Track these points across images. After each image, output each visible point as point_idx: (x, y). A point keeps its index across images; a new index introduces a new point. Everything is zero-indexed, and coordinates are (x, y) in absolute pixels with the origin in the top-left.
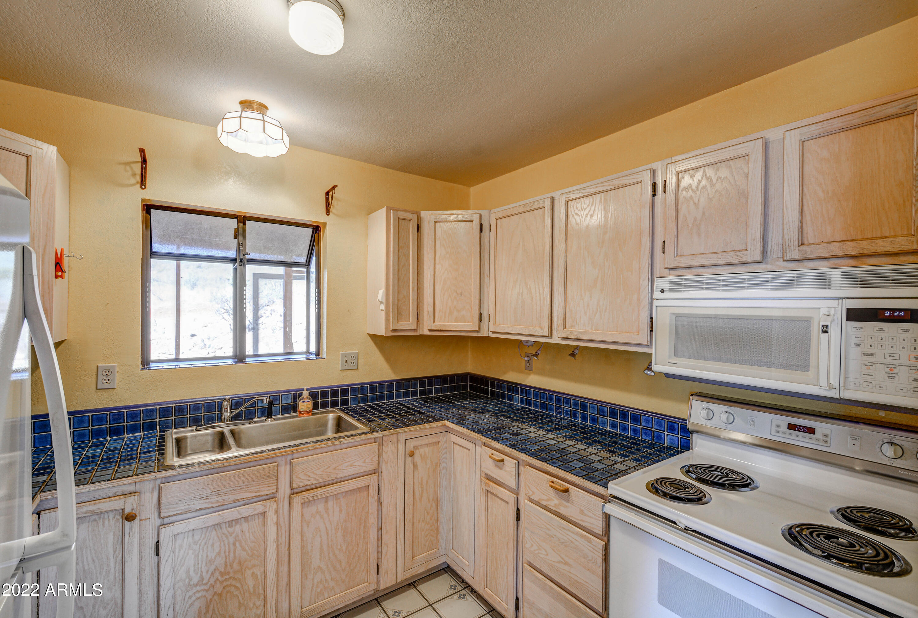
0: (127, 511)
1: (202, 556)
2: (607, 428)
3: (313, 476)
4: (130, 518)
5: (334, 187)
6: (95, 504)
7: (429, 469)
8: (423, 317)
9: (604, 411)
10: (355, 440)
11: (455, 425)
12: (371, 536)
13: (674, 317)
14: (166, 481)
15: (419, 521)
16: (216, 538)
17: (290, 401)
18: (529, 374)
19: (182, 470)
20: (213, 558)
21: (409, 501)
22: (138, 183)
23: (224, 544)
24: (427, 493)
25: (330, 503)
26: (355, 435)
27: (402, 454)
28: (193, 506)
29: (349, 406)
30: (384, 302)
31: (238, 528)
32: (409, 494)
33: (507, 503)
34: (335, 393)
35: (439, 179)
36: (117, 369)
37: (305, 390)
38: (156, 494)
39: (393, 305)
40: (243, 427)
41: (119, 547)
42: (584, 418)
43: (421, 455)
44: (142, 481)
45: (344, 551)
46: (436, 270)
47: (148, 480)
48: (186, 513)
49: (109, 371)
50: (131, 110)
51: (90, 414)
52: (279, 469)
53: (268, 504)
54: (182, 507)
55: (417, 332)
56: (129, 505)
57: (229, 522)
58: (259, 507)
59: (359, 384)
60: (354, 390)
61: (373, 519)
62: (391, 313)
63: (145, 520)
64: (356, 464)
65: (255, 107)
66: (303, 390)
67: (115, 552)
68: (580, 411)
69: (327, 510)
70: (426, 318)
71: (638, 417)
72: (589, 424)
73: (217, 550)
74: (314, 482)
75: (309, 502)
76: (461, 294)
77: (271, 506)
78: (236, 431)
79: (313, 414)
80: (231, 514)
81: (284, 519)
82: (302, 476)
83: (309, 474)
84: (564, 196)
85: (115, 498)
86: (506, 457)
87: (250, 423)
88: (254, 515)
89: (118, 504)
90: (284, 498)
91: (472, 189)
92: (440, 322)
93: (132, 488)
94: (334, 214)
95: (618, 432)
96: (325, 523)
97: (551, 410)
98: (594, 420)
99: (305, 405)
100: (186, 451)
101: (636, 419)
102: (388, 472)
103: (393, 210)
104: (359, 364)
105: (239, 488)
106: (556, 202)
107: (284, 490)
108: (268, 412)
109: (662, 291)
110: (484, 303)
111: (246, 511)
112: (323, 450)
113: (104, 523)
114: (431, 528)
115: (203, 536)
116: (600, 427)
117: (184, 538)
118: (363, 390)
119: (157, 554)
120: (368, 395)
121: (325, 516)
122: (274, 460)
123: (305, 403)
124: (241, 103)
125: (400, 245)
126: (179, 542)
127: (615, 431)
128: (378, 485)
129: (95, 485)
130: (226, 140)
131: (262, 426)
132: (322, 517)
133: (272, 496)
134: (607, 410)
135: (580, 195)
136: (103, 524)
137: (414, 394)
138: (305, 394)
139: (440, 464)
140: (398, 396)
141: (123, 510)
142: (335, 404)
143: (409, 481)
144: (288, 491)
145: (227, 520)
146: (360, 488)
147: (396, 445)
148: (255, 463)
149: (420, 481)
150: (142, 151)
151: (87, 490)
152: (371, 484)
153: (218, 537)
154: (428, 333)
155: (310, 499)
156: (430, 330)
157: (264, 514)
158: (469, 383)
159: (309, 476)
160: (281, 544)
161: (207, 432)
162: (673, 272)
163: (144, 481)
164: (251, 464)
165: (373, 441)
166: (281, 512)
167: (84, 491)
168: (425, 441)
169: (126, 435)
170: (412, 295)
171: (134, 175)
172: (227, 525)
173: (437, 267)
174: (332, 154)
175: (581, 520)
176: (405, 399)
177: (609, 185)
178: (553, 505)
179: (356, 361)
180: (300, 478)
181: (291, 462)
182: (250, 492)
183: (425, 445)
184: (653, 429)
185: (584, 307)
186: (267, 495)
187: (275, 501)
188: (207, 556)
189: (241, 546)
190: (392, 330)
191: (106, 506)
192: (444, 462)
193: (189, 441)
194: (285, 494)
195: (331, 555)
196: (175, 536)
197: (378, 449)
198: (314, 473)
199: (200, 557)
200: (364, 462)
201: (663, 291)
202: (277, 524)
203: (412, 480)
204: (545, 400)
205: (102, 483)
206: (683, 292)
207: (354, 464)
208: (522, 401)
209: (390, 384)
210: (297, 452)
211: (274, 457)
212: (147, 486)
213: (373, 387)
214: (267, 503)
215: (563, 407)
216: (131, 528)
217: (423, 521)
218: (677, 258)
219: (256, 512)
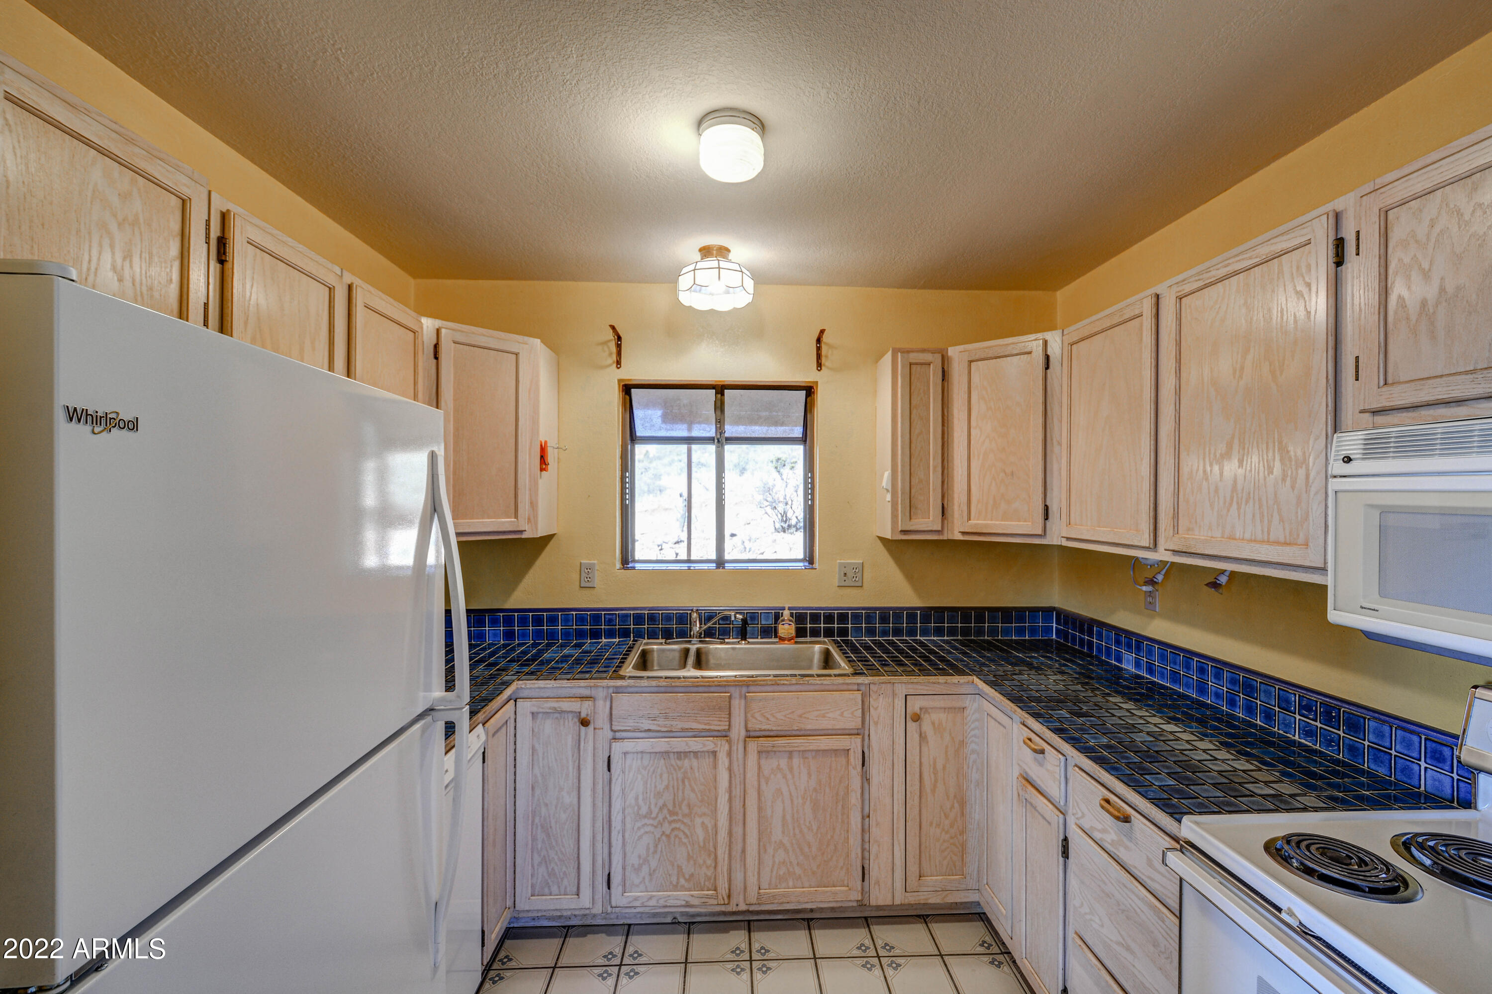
0: (583, 715)
1: (651, 785)
2: (1294, 736)
3: (772, 719)
4: (585, 723)
5: (822, 332)
6: (557, 701)
7: (947, 747)
8: (953, 512)
9: (1288, 701)
10: (828, 682)
11: (984, 685)
12: (852, 822)
13: (1377, 513)
14: (618, 690)
15: (931, 824)
16: (664, 768)
17: (770, 622)
18: (1152, 617)
19: (631, 682)
20: (662, 790)
21: (914, 787)
22: (614, 362)
23: (673, 778)
24: (944, 783)
25: (796, 761)
26: (830, 676)
27: (901, 715)
28: (642, 725)
29: (850, 638)
30: (890, 489)
31: (686, 762)
32: (913, 778)
33: (1049, 823)
34: (829, 618)
35: (995, 289)
36: (597, 567)
37: (787, 608)
38: (608, 703)
39: (902, 493)
40: (711, 646)
41: (576, 751)
42: (1250, 709)
43: (933, 724)
44: (596, 687)
45: (815, 831)
46: (972, 437)
47: (601, 686)
48: (634, 731)
49: (590, 568)
50: (606, 284)
51: (574, 613)
52: (733, 702)
53: (719, 743)
54: (630, 724)
55: (943, 534)
56: (585, 708)
57: (677, 752)
58: (709, 744)
59: (864, 609)
60: (857, 617)
61: (854, 799)
62: (900, 506)
63: (599, 729)
64: (830, 715)
65: (715, 252)
66: (784, 609)
67: (573, 756)
68: (1242, 696)
69: (791, 769)
70: (956, 514)
71: (1359, 721)
72: (1259, 722)
73: (665, 783)
74: (774, 728)
75: (768, 752)
76: (1012, 474)
77: (722, 747)
78: (703, 650)
79: (796, 643)
80: (679, 744)
81: (738, 766)
82: (757, 715)
83: (769, 716)
84: (1175, 289)
85: (573, 699)
86: (1049, 747)
87: (721, 643)
88: (703, 752)
89: (575, 706)
90: (738, 740)
91: (1059, 294)
92: (978, 520)
93: (586, 692)
94: (828, 368)
95: (1318, 747)
96: (788, 786)
97: (1187, 686)
98: (1268, 716)
99: (787, 628)
100: (653, 666)
101: (1355, 726)
102: (879, 738)
103: (902, 352)
104: (865, 580)
105: (687, 715)
106: (1161, 301)
107: (738, 731)
108: (743, 634)
109: (1346, 459)
110: (1052, 490)
111: (695, 744)
112: (785, 688)
113: (564, 722)
114: (951, 841)
115: (651, 762)
116: (1281, 732)
117: (633, 759)
118: (869, 618)
119: (609, 770)
120: (877, 625)
121: (789, 776)
122: (727, 689)
123: (786, 626)
124: (700, 250)
125: (913, 403)
126: (628, 762)
127: (1310, 744)
128: (863, 752)
129: (557, 681)
130: (686, 299)
131: (733, 649)
132: (785, 777)
133: (724, 733)
134: (1295, 699)
135: (1201, 284)
136: (564, 724)
137: (952, 632)
138: (786, 613)
139: (967, 744)
140: (925, 632)
141: (580, 713)
142: (829, 633)
143: (913, 757)
144: (743, 733)
145: (675, 750)
146: (836, 750)
147: (891, 700)
148: (706, 689)
149: (931, 763)
150: (613, 328)
151: (551, 686)
152: (852, 747)
153: (667, 768)
154: (960, 537)
155: (770, 749)
156: (963, 533)
157: (714, 753)
158: (1054, 625)
159: (768, 719)
160: (735, 797)
161: (676, 647)
162: (1379, 419)
163: (597, 686)
164: (701, 689)
165: (856, 687)
166: (734, 756)
167: (548, 686)
168: (939, 702)
169: (604, 640)
170: (934, 478)
171: (611, 354)
172: (676, 756)
173: (973, 432)
174: (824, 285)
175: (1149, 878)
176: (935, 638)
177: (1250, 258)
178: (1109, 841)
179: (859, 575)
180: (756, 719)
181: (746, 697)
182: (700, 723)
183: (941, 708)
184: (1393, 752)
185: (1209, 493)
186: (718, 731)
187: (727, 741)
188: (656, 787)
189: (690, 786)
190: (901, 531)
191: (566, 705)
192: (972, 742)
193: (655, 654)
194: (739, 735)
195: (797, 831)
196: (625, 754)
197: (863, 701)
198: (774, 716)
199: (649, 786)
200: (842, 715)
201: (1348, 460)
202: (730, 769)
203: (918, 757)
204: (1178, 668)
205: (563, 681)
206: (1390, 460)
207: (828, 715)
208: (1138, 665)
209: (911, 613)
210: (753, 685)
211: (725, 686)
212: (600, 694)
213: (885, 614)
214: (719, 741)
215: (1210, 683)
216: (586, 734)
217: (938, 825)
218: (1386, 389)
219: (705, 749)
